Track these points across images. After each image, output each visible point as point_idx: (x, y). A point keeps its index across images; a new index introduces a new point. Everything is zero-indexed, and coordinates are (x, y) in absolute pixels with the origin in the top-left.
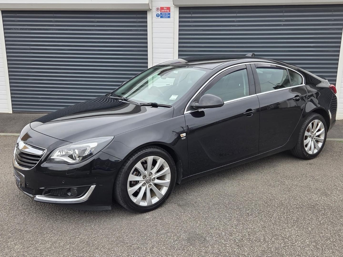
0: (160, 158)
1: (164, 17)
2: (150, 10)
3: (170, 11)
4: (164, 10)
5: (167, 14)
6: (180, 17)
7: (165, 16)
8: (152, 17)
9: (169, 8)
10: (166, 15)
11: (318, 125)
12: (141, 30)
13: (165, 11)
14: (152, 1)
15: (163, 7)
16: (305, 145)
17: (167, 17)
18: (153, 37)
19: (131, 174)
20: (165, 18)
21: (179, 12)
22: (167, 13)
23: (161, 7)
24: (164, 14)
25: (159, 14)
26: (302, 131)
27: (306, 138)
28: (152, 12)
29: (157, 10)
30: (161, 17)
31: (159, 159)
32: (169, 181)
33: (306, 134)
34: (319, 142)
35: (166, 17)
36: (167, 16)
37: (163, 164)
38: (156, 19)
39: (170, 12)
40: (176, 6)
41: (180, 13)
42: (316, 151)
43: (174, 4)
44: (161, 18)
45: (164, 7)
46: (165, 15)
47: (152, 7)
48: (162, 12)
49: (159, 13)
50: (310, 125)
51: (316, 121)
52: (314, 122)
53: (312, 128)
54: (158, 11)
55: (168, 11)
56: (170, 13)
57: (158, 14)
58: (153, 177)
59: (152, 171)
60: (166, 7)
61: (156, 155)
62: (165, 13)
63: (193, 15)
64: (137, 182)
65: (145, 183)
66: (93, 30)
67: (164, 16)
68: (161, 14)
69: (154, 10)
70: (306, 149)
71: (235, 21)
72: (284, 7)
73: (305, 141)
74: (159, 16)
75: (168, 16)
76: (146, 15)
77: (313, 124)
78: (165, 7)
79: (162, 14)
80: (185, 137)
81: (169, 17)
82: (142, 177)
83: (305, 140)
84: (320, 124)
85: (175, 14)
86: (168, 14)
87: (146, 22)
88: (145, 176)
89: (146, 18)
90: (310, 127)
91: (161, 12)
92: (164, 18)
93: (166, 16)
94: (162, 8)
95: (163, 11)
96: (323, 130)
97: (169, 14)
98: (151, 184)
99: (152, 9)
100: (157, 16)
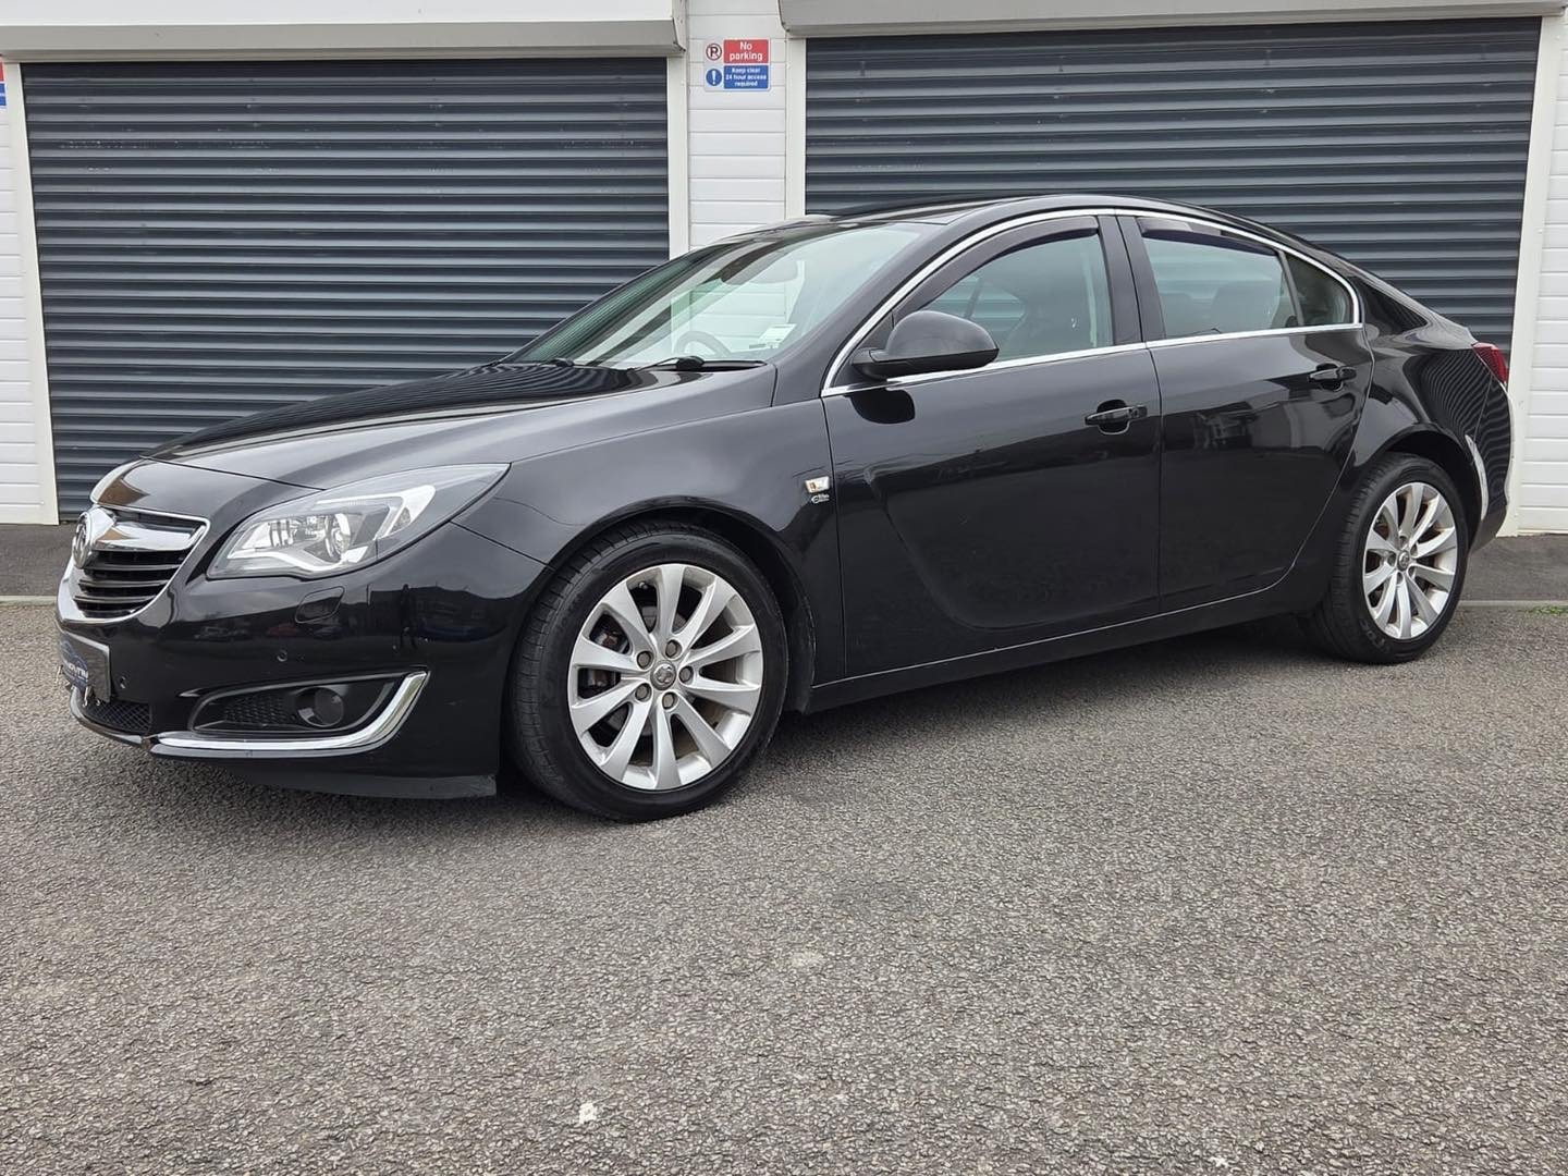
0: (713, 577)
1: (739, 84)
2: (679, 52)
3: (766, 59)
4: (743, 51)
5: (753, 70)
6: (811, 85)
7: (745, 81)
8: (688, 85)
9: (761, 46)
10: (751, 74)
11: (1424, 508)
12: (638, 144)
13: (746, 56)
14: (687, 16)
15: (736, 39)
16: (1367, 592)
17: (756, 84)
18: (692, 175)
19: (584, 635)
20: (746, 87)
21: (807, 61)
22: (755, 67)
23: (725, 42)
24: (744, 71)
25: (718, 72)
26: (1354, 528)
27: (1374, 561)
28: (688, 65)
29: (712, 52)
30: (729, 85)
31: (710, 582)
32: (757, 686)
33: (1373, 541)
34: (1434, 586)
35: (748, 84)
36: (754, 81)
37: (726, 608)
38: (707, 96)
39: (768, 64)
40: (794, 33)
41: (811, 66)
42: (1419, 628)
43: (783, 24)
44: (725, 87)
45: (739, 41)
46: (746, 74)
47: (688, 39)
48: (735, 61)
49: (720, 65)
50: (1390, 503)
51: (1417, 488)
52: (1406, 493)
53: (1400, 524)
54: (714, 56)
55: (760, 59)
56: (767, 67)
57: (714, 73)
58: (683, 665)
59: (677, 637)
60: (748, 42)
61: (696, 561)
62: (746, 67)
63: (870, 74)
64: (610, 678)
65: (645, 685)
66: (428, 145)
67: (740, 81)
68: (728, 70)
69: (697, 52)
70: (1377, 613)
71: (1056, 97)
72: (1269, 32)
73: (1367, 577)
74: (718, 82)
75: (759, 81)
76: (663, 77)
77: (1401, 501)
78: (743, 41)
79: (733, 70)
80: (824, 492)
81: (763, 85)
82: (633, 656)
83: (1368, 571)
84: (1436, 503)
85: (789, 69)
86: (757, 70)
87: (663, 107)
88: (647, 652)
89: (663, 89)
90: (1388, 511)
91: (725, 62)
92: (740, 87)
93: (751, 81)
94: (732, 46)
95: (738, 56)
96: (1448, 532)
97: (765, 71)
98: (673, 694)
99: (688, 47)
100: (712, 78)
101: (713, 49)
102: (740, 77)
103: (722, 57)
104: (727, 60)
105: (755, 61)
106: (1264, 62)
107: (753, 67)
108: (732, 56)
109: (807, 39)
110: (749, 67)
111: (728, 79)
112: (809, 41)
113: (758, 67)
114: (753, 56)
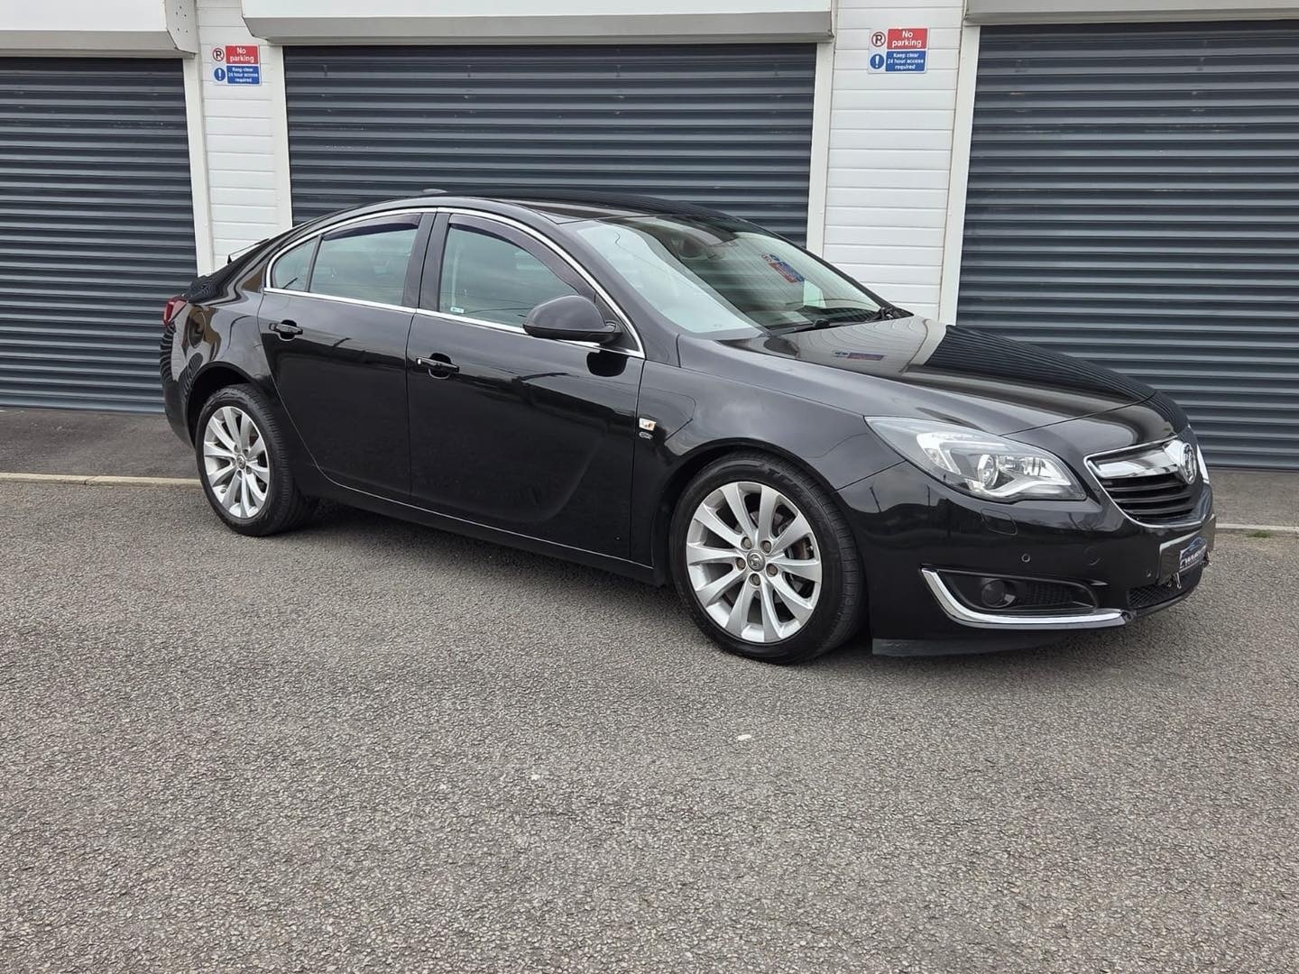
1: (238, 80)
2: (191, 55)
3: (256, 61)
4: (238, 55)
5: (247, 70)
6: (288, 83)
8: (201, 80)
9: (252, 51)
10: (246, 72)
12: (167, 125)
13: (242, 59)
14: (198, 27)
15: (234, 45)
17: (251, 80)
18: (209, 149)
20: (243, 83)
21: (285, 64)
23: (227, 47)
24: (240, 70)
28: (200, 64)
29: (217, 55)
30: (231, 80)
35: (244, 80)
36: (249, 78)
38: (212, 85)
39: (258, 65)
40: (273, 42)
41: (286, 69)
44: (229, 82)
45: (236, 47)
46: (243, 72)
47: (199, 44)
48: (233, 62)
49: (224, 65)
54: (219, 58)
55: (253, 61)
56: (257, 67)
57: (220, 71)
60: (243, 47)
62: (243, 67)
63: (332, 75)
66: (14, 122)
67: (241, 78)
68: (229, 69)
69: (207, 54)
71: (466, 97)
72: (618, 50)
74: (223, 78)
75: (253, 78)
76: (180, 73)
78: (239, 47)
79: (234, 69)
81: (256, 81)
85: (272, 67)
86: (251, 70)
87: (182, 97)
89: (181, 83)
93: (246, 78)
94: (231, 51)
95: (237, 59)
97: (256, 70)
99: (200, 51)
100: (219, 75)
101: (217, 52)
102: (238, 75)
103: (225, 59)
104: (228, 62)
105: (249, 62)
106: (615, 74)
107: (248, 67)
108: (232, 59)
109: (283, 47)
110: (245, 67)
111: (229, 77)
112: (284, 48)
113: (251, 67)
114: (247, 58)
